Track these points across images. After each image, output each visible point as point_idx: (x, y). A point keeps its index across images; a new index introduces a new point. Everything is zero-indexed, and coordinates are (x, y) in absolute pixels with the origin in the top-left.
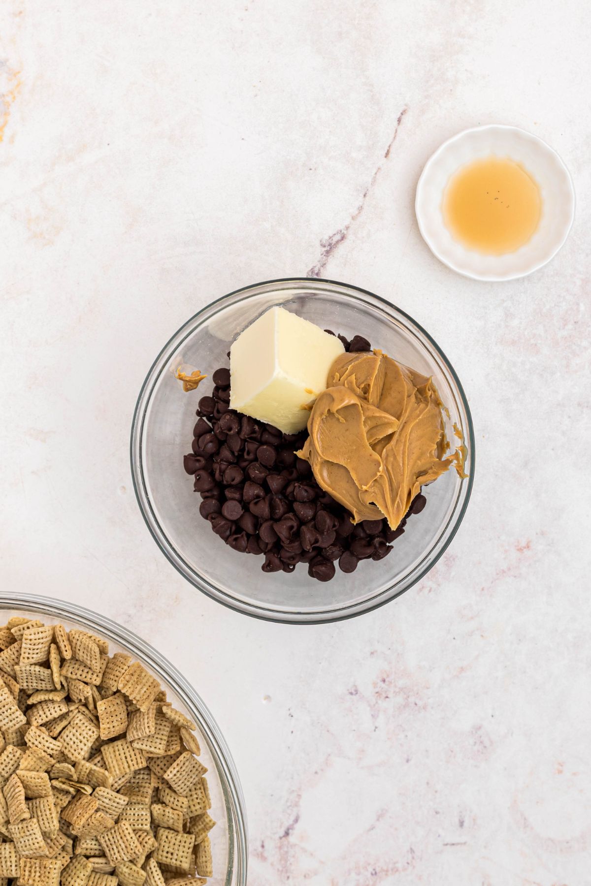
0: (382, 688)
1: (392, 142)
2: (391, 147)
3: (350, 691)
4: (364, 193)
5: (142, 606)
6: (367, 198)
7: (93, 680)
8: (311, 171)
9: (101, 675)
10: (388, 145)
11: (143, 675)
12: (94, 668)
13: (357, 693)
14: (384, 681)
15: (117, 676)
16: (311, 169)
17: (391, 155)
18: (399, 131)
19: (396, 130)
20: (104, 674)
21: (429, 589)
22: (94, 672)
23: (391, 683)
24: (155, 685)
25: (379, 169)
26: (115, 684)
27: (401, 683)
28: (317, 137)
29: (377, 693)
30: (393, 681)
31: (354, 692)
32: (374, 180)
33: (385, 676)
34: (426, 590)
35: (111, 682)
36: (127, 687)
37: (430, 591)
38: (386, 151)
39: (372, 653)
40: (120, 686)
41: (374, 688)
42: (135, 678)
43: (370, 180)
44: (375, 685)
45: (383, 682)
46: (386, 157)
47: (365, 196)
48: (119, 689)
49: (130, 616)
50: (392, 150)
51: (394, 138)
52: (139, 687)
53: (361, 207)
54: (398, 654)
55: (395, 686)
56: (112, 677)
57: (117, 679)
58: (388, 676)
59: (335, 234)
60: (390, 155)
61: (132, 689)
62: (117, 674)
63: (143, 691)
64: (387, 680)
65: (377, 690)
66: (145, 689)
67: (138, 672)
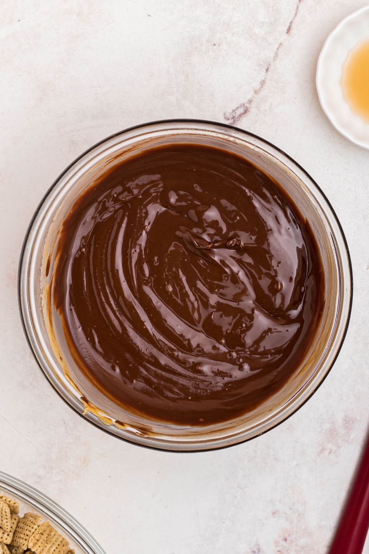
0: (284, 547)
1: (293, 19)
2: (292, 23)
3: (253, 550)
4: (266, 68)
5: (51, 468)
6: (269, 73)
7: (4, 539)
8: (215, 47)
9: (11, 534)
10: (290, 21)
11: (52, 534)
12: (5, 527)
13: (259, 552)
14: (286, 540)
15: (27, 536)
16: (215, 45)
17: (293, 31)
18: (300, 8)
19: (298, 7)
20: (14, 533)
21: (329, 451)
22: (5, 531)
23: (292, 541)
24: (63, 543)
25: (281, 44)
26: (26, 543)
27: (302, 542)
28: (221, 14)
29: (279, 551)
30: (294, 540)
31: (257, 551)
32: (276, 55)
33: (286, 536)
34: (327, 452)
35: (21, 541)
36: (37, 546)
37: (330, 453)
38: (287, 27)
39: (274, 513)
40: (30, 545)
41: (276, 547)
42: (44, 537)
43: (272, 55)
44: (277, 543)
45: (284, 541)
46: (287, 33)
47: (267, 70)
48: (29, 547)
49: (39, 477)
50: (293, 26)
51: (296, 14)
52: (48, 546)
53: (264, 81)
54: (299, 514)
55: (297, 545)
56: (22, 536)
57: (27, 538)
58: (289, 535)
59: (238, 108)
60: (291, 31)
61: (41, 548)
62: (27, 533)
63: (52, 550)
64: (288, 539)
65: (279, 549)
66: (54, 548)
67: (48, 532)
